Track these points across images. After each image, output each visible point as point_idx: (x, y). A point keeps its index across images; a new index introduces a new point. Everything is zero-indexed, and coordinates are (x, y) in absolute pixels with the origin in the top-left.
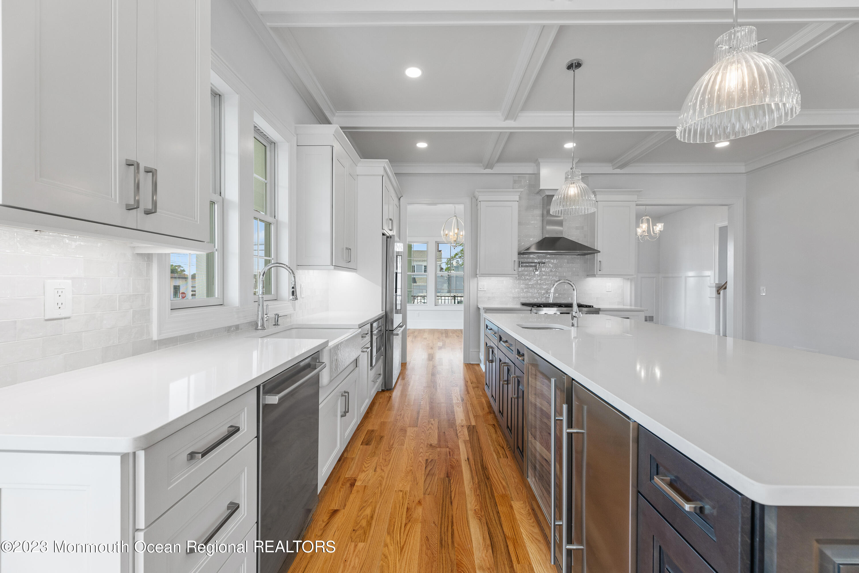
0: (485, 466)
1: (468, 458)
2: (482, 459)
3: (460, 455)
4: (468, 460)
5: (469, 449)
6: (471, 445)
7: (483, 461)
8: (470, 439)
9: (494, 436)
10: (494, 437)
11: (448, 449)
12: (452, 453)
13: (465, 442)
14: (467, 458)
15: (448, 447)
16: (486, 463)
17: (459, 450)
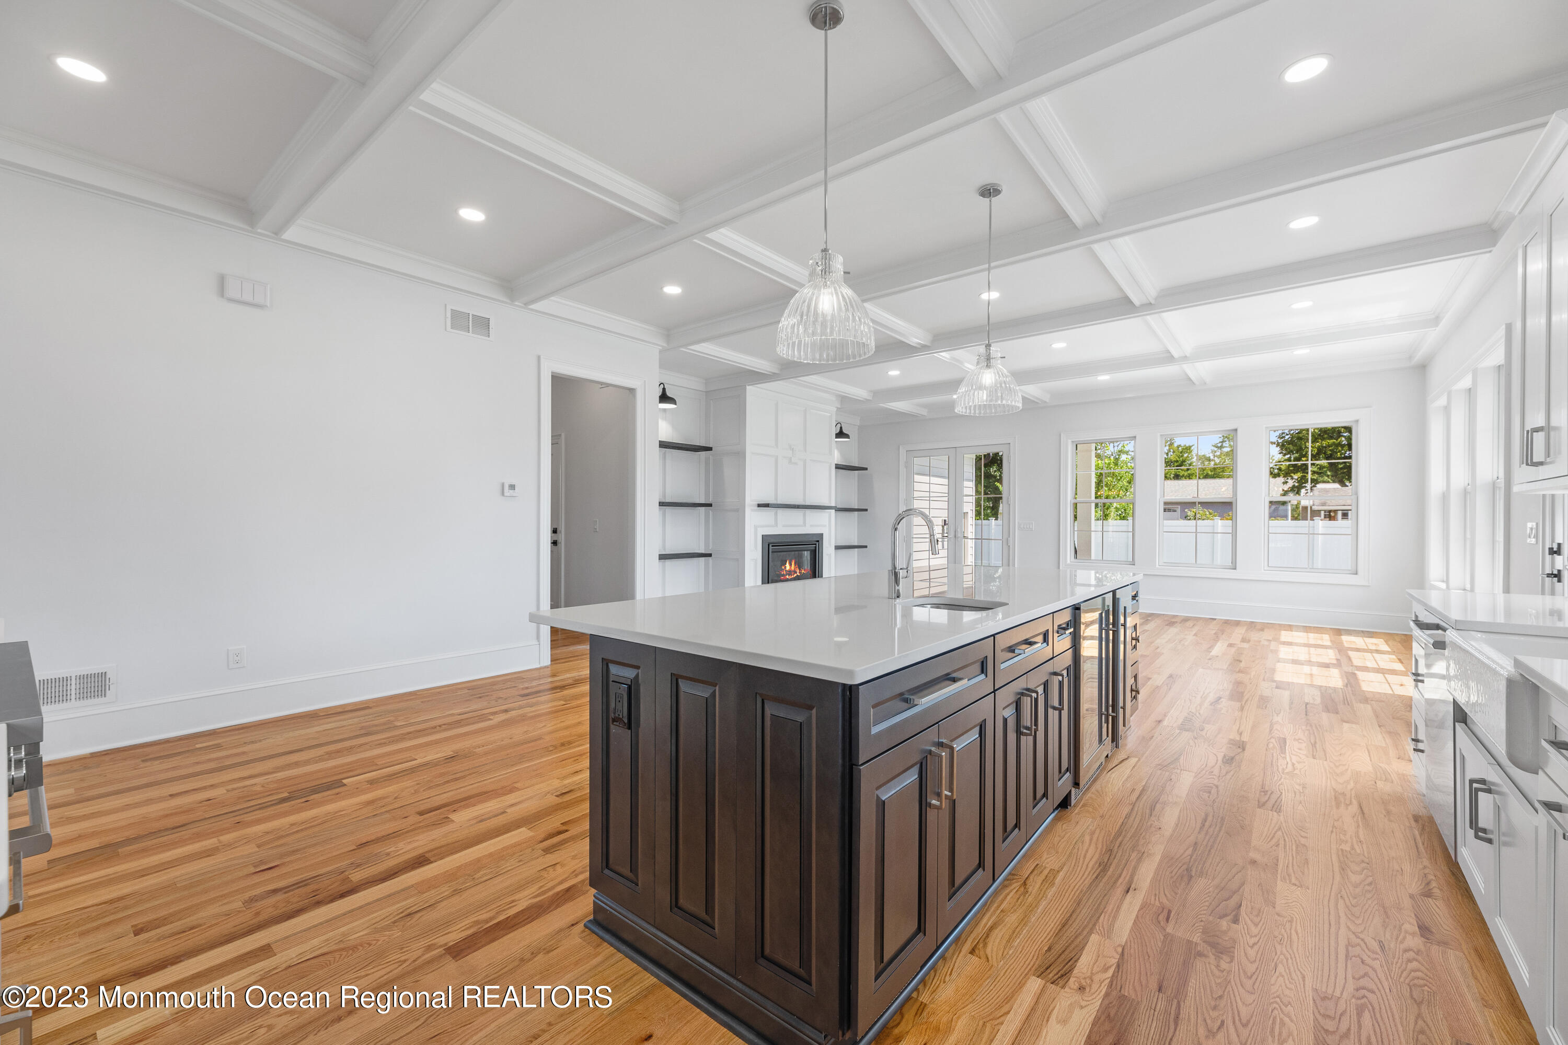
0: (1100, 869)
1: (1128, 892)
2: (1094, 880)
3: (1142, 904)
4: (1129, 889)
5: (1110, 911)
6: (1099, 918)
7: (1097, 877)
8: (1090, 932)
9: (1012, 919)
10: (1015, 917)
11: (1169, 929)
12: (1162, 918)
13: (1108, 934)
14: (1129, 894)
15: (1166, 936)
16: (1092, 872)
17: (1137, 916)
